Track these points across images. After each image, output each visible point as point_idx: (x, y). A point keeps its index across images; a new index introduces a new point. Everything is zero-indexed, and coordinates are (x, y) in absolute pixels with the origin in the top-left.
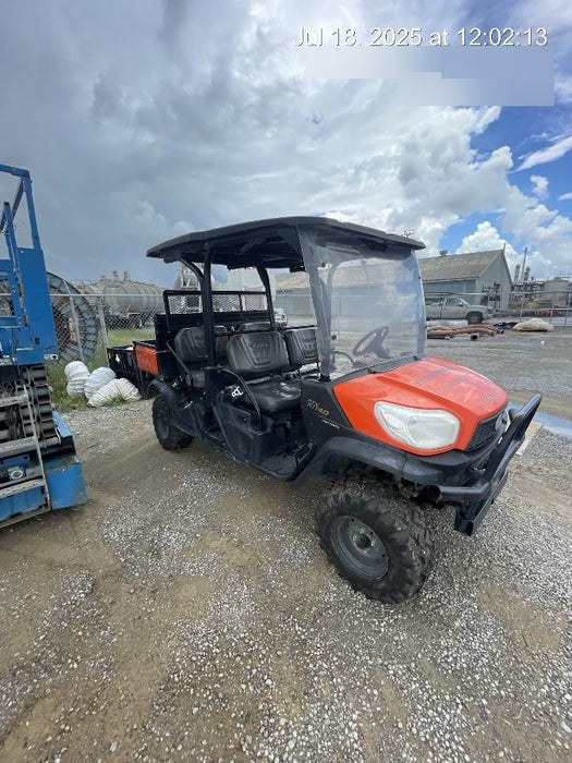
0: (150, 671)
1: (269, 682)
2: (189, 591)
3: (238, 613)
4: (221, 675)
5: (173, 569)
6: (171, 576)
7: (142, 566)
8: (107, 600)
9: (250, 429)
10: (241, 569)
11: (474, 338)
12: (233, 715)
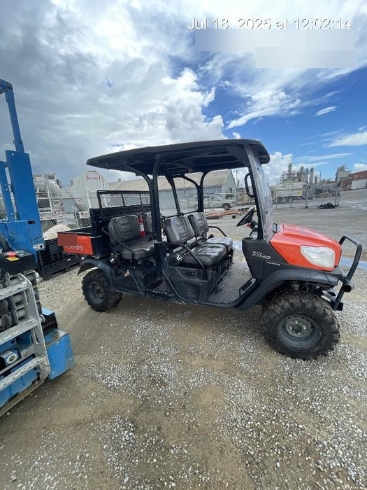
0: (230, 458)
1: (301, 426)
2: (206, 398)
3: (249, 397)
4: (273, 436)
5: (183, 387)
6: (185, 393)
7: (159, 395)
8: (153, 429)
9: (197, 280)
10: (226, 371)
11: (234, 217)
12: (300, 454)
